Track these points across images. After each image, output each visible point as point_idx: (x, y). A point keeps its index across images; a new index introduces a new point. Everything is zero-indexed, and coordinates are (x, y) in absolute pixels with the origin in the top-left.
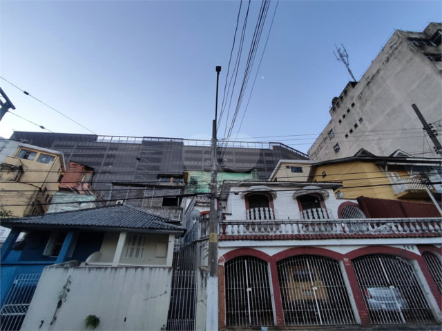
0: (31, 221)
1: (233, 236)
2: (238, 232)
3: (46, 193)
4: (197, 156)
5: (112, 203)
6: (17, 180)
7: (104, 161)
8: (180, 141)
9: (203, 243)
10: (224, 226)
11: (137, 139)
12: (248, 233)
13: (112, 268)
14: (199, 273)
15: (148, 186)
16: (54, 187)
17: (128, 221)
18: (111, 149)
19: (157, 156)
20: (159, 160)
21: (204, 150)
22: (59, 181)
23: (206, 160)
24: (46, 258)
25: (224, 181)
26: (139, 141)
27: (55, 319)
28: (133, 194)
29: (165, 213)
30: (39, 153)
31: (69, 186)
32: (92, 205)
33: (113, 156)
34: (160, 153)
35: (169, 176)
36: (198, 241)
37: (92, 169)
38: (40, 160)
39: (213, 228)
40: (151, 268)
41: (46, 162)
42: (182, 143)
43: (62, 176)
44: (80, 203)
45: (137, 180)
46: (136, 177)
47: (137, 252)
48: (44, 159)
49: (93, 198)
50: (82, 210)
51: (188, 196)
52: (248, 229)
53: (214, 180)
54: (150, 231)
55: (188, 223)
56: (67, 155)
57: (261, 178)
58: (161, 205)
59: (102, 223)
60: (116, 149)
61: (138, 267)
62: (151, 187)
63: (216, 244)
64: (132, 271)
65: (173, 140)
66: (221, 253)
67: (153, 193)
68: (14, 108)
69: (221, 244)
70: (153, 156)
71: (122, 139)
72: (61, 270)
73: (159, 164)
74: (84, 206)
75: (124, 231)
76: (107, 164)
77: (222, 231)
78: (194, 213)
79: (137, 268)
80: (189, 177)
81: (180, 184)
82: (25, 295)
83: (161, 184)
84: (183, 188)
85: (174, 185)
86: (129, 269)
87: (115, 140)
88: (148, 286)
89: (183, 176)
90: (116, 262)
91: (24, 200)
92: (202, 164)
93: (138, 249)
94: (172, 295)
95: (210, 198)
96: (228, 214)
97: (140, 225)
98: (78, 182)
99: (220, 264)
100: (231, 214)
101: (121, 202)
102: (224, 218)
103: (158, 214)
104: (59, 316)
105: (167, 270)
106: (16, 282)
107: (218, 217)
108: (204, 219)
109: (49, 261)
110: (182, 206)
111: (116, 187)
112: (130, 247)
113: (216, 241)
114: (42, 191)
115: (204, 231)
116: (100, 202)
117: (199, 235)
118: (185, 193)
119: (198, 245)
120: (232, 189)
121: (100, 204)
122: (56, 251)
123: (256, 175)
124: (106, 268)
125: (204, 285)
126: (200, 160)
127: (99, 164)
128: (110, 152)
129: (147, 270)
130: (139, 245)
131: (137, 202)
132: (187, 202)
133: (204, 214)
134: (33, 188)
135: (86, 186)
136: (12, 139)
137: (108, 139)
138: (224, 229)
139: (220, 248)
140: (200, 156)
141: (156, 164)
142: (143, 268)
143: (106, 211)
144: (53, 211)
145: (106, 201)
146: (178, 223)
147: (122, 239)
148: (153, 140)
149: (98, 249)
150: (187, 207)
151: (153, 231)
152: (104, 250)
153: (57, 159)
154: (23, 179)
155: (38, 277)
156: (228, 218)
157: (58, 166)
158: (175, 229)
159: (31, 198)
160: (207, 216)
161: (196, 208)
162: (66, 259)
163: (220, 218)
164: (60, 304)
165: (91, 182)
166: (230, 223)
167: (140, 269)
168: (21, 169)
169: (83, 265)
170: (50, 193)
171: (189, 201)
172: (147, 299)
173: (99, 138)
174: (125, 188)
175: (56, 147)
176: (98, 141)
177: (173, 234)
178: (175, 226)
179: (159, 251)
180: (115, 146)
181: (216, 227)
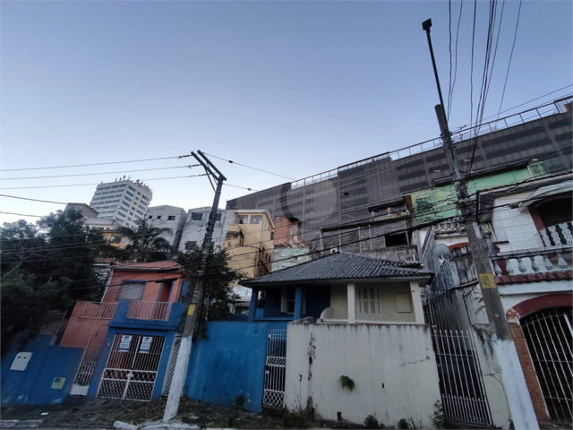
0: (264, 280)
1: (526, 277)
2: (535, 269)
3: (265, 253)
4: (415, 169)
5: (327, 253)
6: (241, 244)
7: (303, 208)
8: (385, 156)
9: (466, 290)
10: (502, 261)
11: (332, 173)
12: (556, 269)
13: (351, 325)
14: (475, 334)
15: (361, 225)
16: (269, 245)
17: (351, 271)
18: (308, 193)
19: (361, 186)
20: (363, 190)
21: (424, 157)
22: (272, 238)
23: (431, 171)
24: (284, 315)
25: (478, 193)
26: (334, 174)
27: (311, 375)
28: (346, 238)
29: (393, 255)
30: (250, 215)
31: (281, 241)
32: (308, 258)
33: (312, 200)
34: (364, 181)
35: (384, 207)
36: (457, 288)
37: (297, 220)
38: (252, 222)
39: (483, 266)
40: (399, 326)
41: (257, 223)
42: (389, 158)
43: (272, 233)
44: (296, 257)
45: (344, 222)
46: (343, 218)
47: (373, 307)
48: (255, 220)
49: (306, 250)
50: (301, 264)
51: (420, 228)
52: (555, 262)
53: (463, 195)
54: (382, 280)
55: (431, 264)
56: (271, 212)
57: (554, 170)
58: (384, 246)
59: (325, 276)
60: (313, 192)
61: (382, 325)
62: (365, 225)
63: (496, 290)
64: (374, 330)
65: (375, 159)
66: (508, 305)
67: (369, 233)
68: (226, 180)
69: (503, 290)
70: (356, 187)
71: (315, 178)
72: (301, 327)
73: (366, 195)
74: (300, 260)
75: (351, 283)
76: (308, 211)
77: (499, 269)
78: (437, 250)
79: (380, 325)
80: (414, 201)
81: (403, 214)
82: (280, 349)
83: (376, 219)
84: (408, 218)
85: (393, 216)
86: (371, 327)
87: (309, 181)
88: (401, 348)
89: (405, 202)
90: (351, 319)
91: (251, 262)
92: (429, 178)
93: (373, 303)
94: (438, 362)
95: (464, 222)
96: (501, 243)
97: (367, 273)
98: (289, 237)
99: (511, 321)
100: (507, 242)
101: (336, 250)
102: (497, 250)
103: (384, 258)
104: (313, 372)
105: (421, 329)
106: (270, 336)
107: (487, 249)
108: (457, 256)
109: (288, 317)
110: (414, 242)
111: (326, 234)
112: (362, 300)
113: (493, 285)
114: (262, 251)
115: (462, 273)
116: (315, 253)
117: (455, 280)
118: (415, 224)
119: (458, 294)
120: (498, 202)
121: (316, 256)
122: (291, 308)
123: (540, 168)
124: (345, 325)
125: (488, 351)
126: (422, 173)
127: (300, 213)
128: (308, 197)
129: (394, 328)
130: (372, 297)
131: (353, 247)
132: (421, 237)
133: (455, 248)
134: (254, 250)
135: (296, 238)
136: (227, 209)
137: (301, 184)
138: (503, 267)
139: (504, 296)
140: (419, 168)
141: (361, 196)
142: (388, 326)
143: (324, 261)
144: (276, 269)
145: (320, 252)
146: (418, 266)
147: (351, 292)
148: (350, 167)
149: (328, 305)
150: (422, 242)
151: (387, 280)
152: (335, 305)
153: (264, 217)
154: (245, 243)
155: (285, 333)
156: (504, 250)
157: (268, 225)
158: (415, 274)
159: (255, 259)
160: (464, 251)
161: (439, 242)
162: (302, 316)
163: (490, 251)
164: (310, 359)
165: (299, 234)
166: (512, 256)
167: (384, 327)
168: (241, 234)
169: (318, 321)
170: (268, 252)
171: (423, 234)
172: (405, 364)
173: (293, 184)
174: (336, 233)
175: (260, 206)
176: (293, 188)
177: (414, 281)
178: (415, 270)
179: (401, 304)
180: (309, 189)
181: (488, 264)
